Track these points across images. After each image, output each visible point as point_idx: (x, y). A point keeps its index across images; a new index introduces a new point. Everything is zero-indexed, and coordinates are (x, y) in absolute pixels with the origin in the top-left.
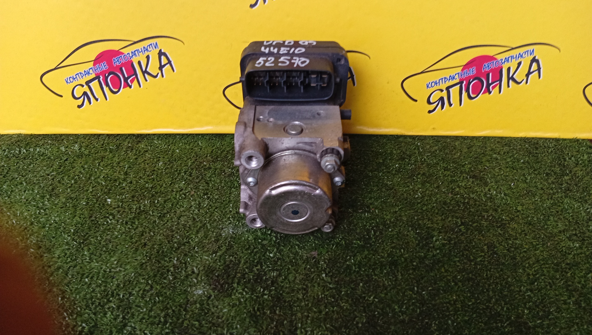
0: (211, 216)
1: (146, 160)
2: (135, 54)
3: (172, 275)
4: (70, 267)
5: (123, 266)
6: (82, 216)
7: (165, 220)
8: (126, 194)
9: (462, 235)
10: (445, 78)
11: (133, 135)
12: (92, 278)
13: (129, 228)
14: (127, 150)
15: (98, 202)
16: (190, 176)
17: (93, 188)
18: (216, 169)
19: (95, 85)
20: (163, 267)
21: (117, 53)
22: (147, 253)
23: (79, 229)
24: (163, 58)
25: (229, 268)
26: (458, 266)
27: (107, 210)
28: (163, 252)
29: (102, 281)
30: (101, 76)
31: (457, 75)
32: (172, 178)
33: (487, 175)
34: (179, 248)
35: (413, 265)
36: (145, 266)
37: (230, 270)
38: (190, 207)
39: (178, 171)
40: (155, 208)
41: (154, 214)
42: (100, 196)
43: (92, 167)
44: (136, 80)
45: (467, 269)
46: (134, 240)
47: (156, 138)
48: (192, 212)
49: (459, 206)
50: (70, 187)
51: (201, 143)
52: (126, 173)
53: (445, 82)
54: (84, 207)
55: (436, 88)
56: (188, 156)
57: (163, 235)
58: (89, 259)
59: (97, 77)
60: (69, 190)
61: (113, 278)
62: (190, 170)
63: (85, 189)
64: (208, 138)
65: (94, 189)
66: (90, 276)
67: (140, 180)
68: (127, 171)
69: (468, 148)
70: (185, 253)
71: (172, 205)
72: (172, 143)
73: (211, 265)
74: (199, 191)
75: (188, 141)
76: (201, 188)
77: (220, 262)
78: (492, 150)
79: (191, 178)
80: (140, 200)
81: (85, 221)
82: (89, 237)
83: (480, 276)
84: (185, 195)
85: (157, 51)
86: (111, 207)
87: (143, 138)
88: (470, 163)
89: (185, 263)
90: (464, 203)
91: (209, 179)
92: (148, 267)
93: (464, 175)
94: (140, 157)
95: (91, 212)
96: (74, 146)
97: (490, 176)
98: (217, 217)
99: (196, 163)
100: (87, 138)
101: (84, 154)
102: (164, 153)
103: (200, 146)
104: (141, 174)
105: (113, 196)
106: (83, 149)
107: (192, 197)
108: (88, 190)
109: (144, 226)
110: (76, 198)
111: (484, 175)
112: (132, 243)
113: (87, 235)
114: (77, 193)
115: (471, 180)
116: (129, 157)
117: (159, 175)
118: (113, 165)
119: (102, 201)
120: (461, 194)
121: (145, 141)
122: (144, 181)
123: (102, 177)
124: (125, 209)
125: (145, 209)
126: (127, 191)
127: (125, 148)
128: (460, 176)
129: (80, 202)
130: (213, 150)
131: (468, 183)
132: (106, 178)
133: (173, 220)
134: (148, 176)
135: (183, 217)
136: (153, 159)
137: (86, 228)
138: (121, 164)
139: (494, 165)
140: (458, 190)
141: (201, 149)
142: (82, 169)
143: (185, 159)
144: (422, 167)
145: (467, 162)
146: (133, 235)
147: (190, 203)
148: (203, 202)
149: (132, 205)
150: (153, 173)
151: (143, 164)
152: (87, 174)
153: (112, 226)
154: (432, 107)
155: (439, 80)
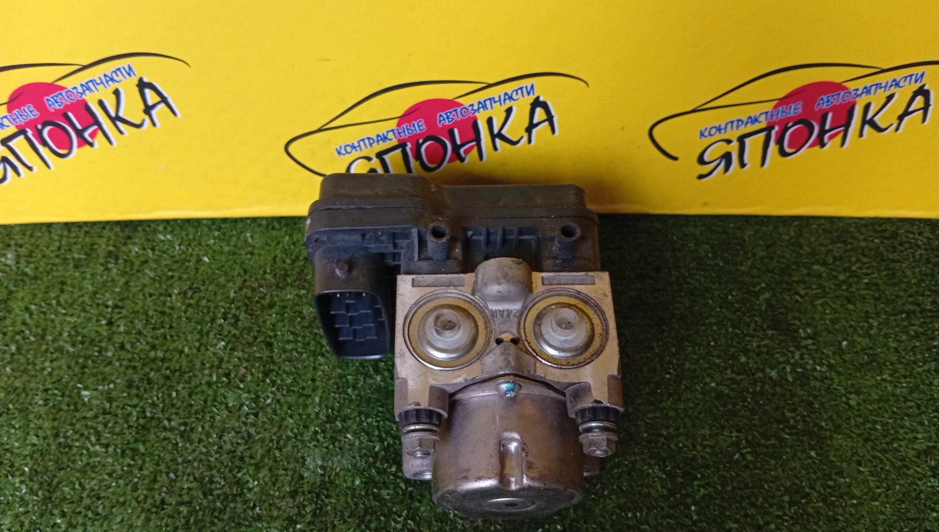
1: (145, 286)
2: (89, 89)
6: (40, 432)
7: (194, 436)
8: (117, 378)
9: (746, 467)
10: (739, 120)
11: (118, 223)
13: (129, 465)
14: (108, 262)
15: (66, 399)
16: (235, 325)
17: (52, 361)
18: (285, 307)
19: (19, 144)
21: (52, 88)
22: (167, 525)
23: (39, 465)
24: (148, 92)
27: (85, 418)
28: (196, 523)
30: (28, 130)
31: (764, 116)
32: (201, 331)
33: (800, 320)
34: (225, 507)
39: (211, 314)
40: (174, 410)
41: (173, 423)
42: (67, 383)
43: (44, 310)
44: (100, 134)
46: (141, 494)
47: (161, 228)
48: (244, 419)
49: (744, 400)
50: (9, 363)
51: (252, 237)
52: (110, 323)
53: (738, 127)
54: (43, 410)
55: (718, 137)
56: (228, 272)
57: (195, 479)
59: (21, 131)
60: (8, 369)
62: (233, 311)
63: (38, 368)
64: (264, 222)
65: (55, 364)
67: (138, 341)
68: (112, 317)
69: (768, 247)
70: (236, 521)
71: (205, 401)
72: (194, 239)
74: (253, 366)
75: (224, 234)
76: (258, 355)
78: (813, 253)
79: (237, 332)
80: (142, 394)
81: (48, 445)
82: (59, 483)
84: (227, 375)
85: (134, 80)
86: (91, 410)
87: (135, 230)
88: (769, 288)
90: (754, 393)
91: (272, 334)
93: (757, 319)
94: (134, 278)
95: (56, 423)
96: (4, 255)
97: (804, 321)
98: (292, 431)
99: (245, 290)
100: (28, 233)
101: (26, 274)
102: (180, 267)
103: (251, 246)
104: (139, 325)
105: (92, 383)
106: (23, 265)
107: (242, 381)
108: (43, 369)
109: (156, 458)
110: (24, 389)
111: (794, 318)
112: (139, 502)
113: (56, 480)
114: (25, 378)
115: (770, 332)
116: (113, 280)
117: (174, 325)
118: (83, 302)
119: (73, 395)
120: (750, 369)
121: (140, 235)
122: (147, 343)
123: (65, 335)
124: (116, 415)
125: (155, 414)
126: (117, 371)
127: (102, 254)
128: (750, 323)
129: (33, 399)
130: (276, 257)
131: (763, 339)
132: (74, 336)
133: (211, 440)
134: (154, 329)
135: (229, 433)
136: (160, 283)
137: (50, 463)
138: (99, 299)
139: (814, 292)
140: (743, 359)
141: (252, 254)
142: (27, 316)
143: (222, 280)
144: (679, 299)
145: (763, 285)
146: (137, 483)
147: (240, 397)
148: (263, 392)
149: (129, 408)
150: (161, 320)
151: (141, 297)
152: (36, 327)
153: (98, 459)
154: (706, 169)
155: (727, 124)
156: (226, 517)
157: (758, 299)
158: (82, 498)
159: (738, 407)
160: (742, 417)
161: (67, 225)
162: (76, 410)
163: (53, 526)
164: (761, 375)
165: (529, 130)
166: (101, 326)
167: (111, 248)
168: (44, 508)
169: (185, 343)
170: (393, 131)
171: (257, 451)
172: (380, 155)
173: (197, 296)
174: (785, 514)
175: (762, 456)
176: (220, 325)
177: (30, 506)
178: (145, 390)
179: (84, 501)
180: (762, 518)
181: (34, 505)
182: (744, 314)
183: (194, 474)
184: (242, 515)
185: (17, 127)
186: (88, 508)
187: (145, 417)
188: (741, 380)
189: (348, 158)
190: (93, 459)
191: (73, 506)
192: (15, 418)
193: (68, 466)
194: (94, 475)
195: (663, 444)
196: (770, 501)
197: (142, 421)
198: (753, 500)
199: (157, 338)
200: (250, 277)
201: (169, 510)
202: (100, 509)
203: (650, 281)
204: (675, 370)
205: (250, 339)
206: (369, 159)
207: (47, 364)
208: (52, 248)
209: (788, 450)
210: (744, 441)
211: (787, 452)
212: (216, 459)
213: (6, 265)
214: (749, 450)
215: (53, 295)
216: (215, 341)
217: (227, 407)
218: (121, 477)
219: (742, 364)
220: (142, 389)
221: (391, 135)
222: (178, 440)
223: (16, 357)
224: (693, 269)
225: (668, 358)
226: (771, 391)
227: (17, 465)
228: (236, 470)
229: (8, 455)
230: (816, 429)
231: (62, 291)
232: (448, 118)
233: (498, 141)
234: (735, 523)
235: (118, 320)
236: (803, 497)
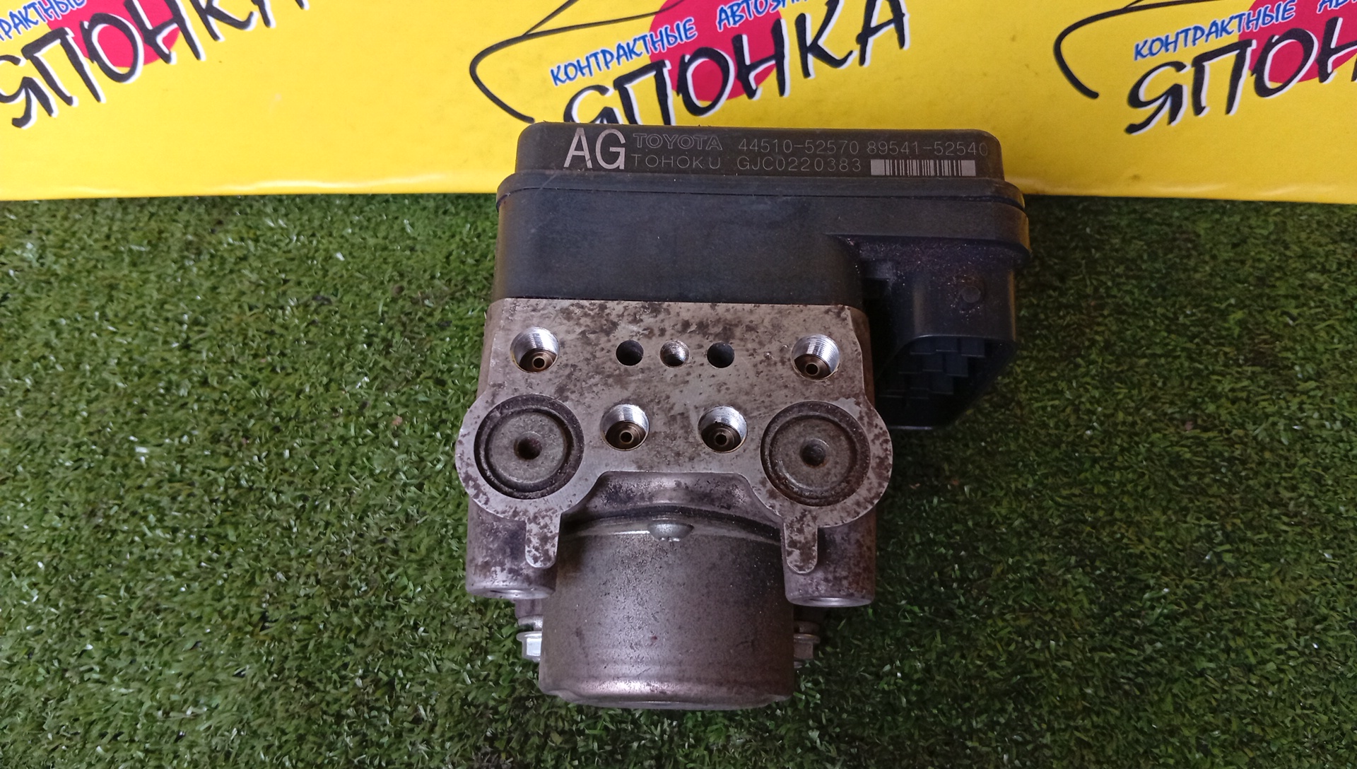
0: (458, 505)
1: (243, 293)
3: (355, 734)
4: (47, 700)
5: (202, 700)
6: (66, 509)
7: (319, 518)
8: (193, 428)
9: (1224, 574)
10: (1196, 28)
11: (201, 200)
12: (115, 737)
13: (210, 560)
14: (184, 257)
15: (110, 458)
16: (386, 353)
17: (89, 402)
18: (464, 328)
19: (52, 55)
20: (323, 705)
22: (269, 653)
23: (61, 559)
25: (527, 709)
26: (1214, 691)
27: (140, 487)
28: (318, 649)
29: (146, 751)
30: (68, 30)
31: (1236, 21)
32: (331, 361)
33: (1292, 350)
34: (368, 626)
35: (1084, 696)
36: (267, 702)
37: (527, 716)
38: (393, 477)
39: (347, 336)
40: (285, 477)
41: (283, 498)
42: (113, 435)
43: (81, 326)
44: (181, 37)
45: (1239, 700)
46: (228, 604)
47: (269, 210)
48: (399, 493)
49: (1216, 470)
50: (21, 403)
51: (412, 225)
52: (186, 347)
53: (1195, 40)
54: (71, 475)
55: (1164, 57)
56: (374, 275)
57: (318, 582)
58: (102, 671)
59: (56, 33)
60: (18, 413)
61: (179, 738)
62: (383, 333)
63: (66, 411)
64: (431, 204)
65: (94, 406)
66: (111, 732)
67: (231, 373)
68: (188, 338)
69: (1235, 246)
70: (386, 648)
71: (337, 465)
72: (321, 227)
73: (470, 698)
74: (414, 413)
75: (369, 220)
76: (421, 398)
77: (497, 683)
78: (1305, 255)
79: (388, 364)
80: (235, 453)
81: (77, 528)
82: (93, 587)
83: (1275, 725)
84: (374, 426)
86: (150, 476)
87: (229, 211)
88: (1241, 305)
89: (390, 684)
90: (1231, 460)
91: (444, 367)
92: (278, 706)
93: (1227, 349)
94: (225, 282)
95: (92, 496)
96: (22, 246)
97: (1301, 354)
99: (401, 302)
100: (60, 214)
101: (55, 275)
102: (299, 266)
103: (409, 238)
104: (232, 350)
105: (154, 434)
106: (50, 258)
107: (395, 435)
108: (75, 413)
109: (255, 549)
110: (42, 444)
111: (1286, 349)
112: (224, 618)
113: (88, 583)
114: (45, 425)
115: (1249, 369)
116: (191, 284)
117: (288, 351)
118: (144, 315)
119: (122, 453)
120: (1223, 423)
121: (235, 222)
122: (245, 377)
123: (113, 362)
124: (192, 484)
125: (254, 482)
126: (195, 417)
127: (176, 246)
128: (1217, 354)
129: (57, 458)
130: (450, 254)
131: (1239, 380)
132: (126, 364)
133: (345, 523)
134: (255, 356)
135: (375, 512)
136: (267, 289)
137: (80, 557)
138: (169, 311)
139: (1313, 311)
140: (1211, 408)
141: (412, 249)
142: (53, 333)
143: (365, 287)
144: (1100, 319)
145: (1233, 301)
146: (223, 586)
147: (393, 459)
148: (431, 454)
149: (212, 472)
150: (268, 342)
151: (235, 309)
152: (67, 351)
153: (159, 550)
154: (1140, 115)
155: (1177, 35)
156: (367, 642)
157: (1225, 320)
158: (130, 611)
159: (1207, 480)
160: (1213, 496)
161: (123, 203)
162: (127, 476)
163: (80, 656)
164: (1241, 432)
165: (863, 39)
166: (171, 350)
167: (190, 237)
168: (67, 625)
169: (304, 378)
170: (643, 38)
171: (421, 541)
172: (620, 84)
173: (325, 309)
174: (1291, 648)
175: (1249, 558)
176: (362, 353)
177: (45, 622)
178: (240, 446)
179: (132, 615)
180: (1255, 654)
181: (50, 621)
182: (1206, 342)
183: (316, 575)
184: (395, 639)
185: (50, 24)
186: (140, 627)
187: (239, 486)
188: (1209, 439)
189: (570, 88)
190: (151, 550)
191: (114, 624)
192: (27, 487)
193: (109, 562)
194: (150, 575)
195: (1089, 534)
196: (1265, 626)
197: (232, 493)
198: (1238, 624)
199: (260, 370)
200: (410, 282)
201: (273, 629)
202: (159, 629)
203: (1051, 292)
204: (1102, 424)
205: (410, 374)
206: (602, 90)
207: (82, 405)
208: (96, 236)
209: (1289, 548)
210: (1219, 533)
211: (1287, 552)
212: (353, 551)
213: (23, 260)
214: (1227, 547)
215: (95, 304)
216: (353, 376)
217: (372, 474)
218: (195, 578)
219: (1209, 416)
220: (235, 444)
221: (640, 47)
222: (292, 523)
223: (31, 395)
224: (1119, 276)
225: (1088, 406)
226: (1256, 458)
227: (25, 559)
228: (387, 568)
229: (12, 543)
230: (1331, 517)
231: (111, 299)
232: (733, 14)
233: (810, 58)
234: (1210, 661)
235: (196, 342)
236: (1317, 622)
